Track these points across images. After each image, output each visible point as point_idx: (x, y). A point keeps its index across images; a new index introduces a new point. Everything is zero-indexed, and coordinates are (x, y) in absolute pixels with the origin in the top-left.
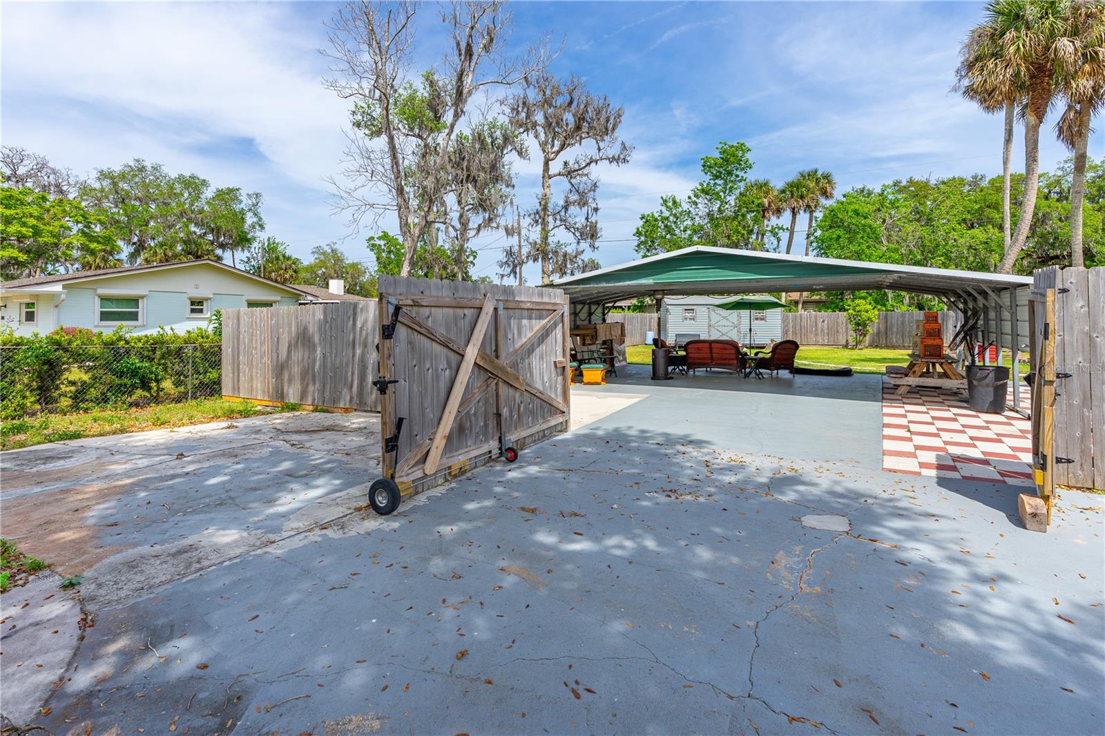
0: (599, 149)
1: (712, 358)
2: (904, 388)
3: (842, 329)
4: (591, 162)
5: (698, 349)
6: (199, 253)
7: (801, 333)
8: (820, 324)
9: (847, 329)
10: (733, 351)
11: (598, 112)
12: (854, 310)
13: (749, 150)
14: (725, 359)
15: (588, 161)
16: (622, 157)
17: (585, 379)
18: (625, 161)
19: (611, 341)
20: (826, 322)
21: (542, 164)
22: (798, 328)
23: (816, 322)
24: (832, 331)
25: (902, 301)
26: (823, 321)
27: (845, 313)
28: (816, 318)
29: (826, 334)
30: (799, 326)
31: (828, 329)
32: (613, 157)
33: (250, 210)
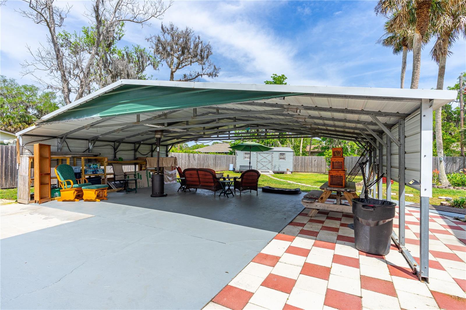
0: (203, 69)
1: (200, 181)
2: (314, 211)
3: (324, 165)
4: (198, 76)
5: (191, 174)
6: (30, 122)
7: (305, 166)
8: (313, 162)
9: (326, 164)
10: (211, 177)
11: (196, 46)
12: (328, 155)
13: (286, 78)
14: (207, 182)
15: (196, 75)
16: (214, 73)
17: (84, 197)
18: (216, 75)
19: (163, 168)
20: (316, 161)
21: (170, 74)
22: (303, 164)
23: (312, 161)
24: (319, 166)
25: (354, 152)
26: (315, 161)
27: (325, 157)
28: (312, 159)
29: (316, 167)
30: (304, 163)
31: (317, 165)
32: (210, 74)
33: (60, 103)
